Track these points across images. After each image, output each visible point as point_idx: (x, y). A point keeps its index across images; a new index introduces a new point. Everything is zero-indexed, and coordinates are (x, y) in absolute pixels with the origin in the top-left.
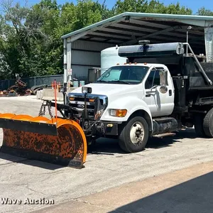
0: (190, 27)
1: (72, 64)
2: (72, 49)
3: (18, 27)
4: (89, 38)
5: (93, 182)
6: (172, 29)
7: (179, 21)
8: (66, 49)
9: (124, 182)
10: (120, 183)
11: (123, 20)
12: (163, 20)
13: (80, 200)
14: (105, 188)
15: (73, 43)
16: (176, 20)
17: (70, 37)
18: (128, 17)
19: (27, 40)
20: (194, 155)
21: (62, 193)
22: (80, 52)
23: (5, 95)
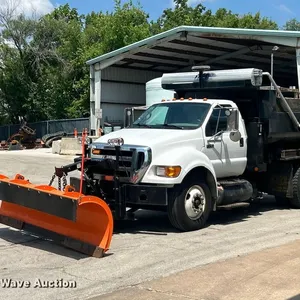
0: (276, 48)
1: (101, 103)
2: (102, 80)
3: (22, 48)
4: (127, 64)
5: (154, 264)
6: (248, 50)
7: (259, 39)
8: (93, 80)
9: (197, 263)
10: (191, 265)
11: (178, 37)
12: (236, 37)
13: (141, 287)
14: (173, 272)
15: (103, 71)
16: (254, 38)
17: (99, 62)
18: (185, 33)
19: (35, 68)
20: (291, 229)
21: (114, 278)
22: (113, 84)
23: (4, 147)
